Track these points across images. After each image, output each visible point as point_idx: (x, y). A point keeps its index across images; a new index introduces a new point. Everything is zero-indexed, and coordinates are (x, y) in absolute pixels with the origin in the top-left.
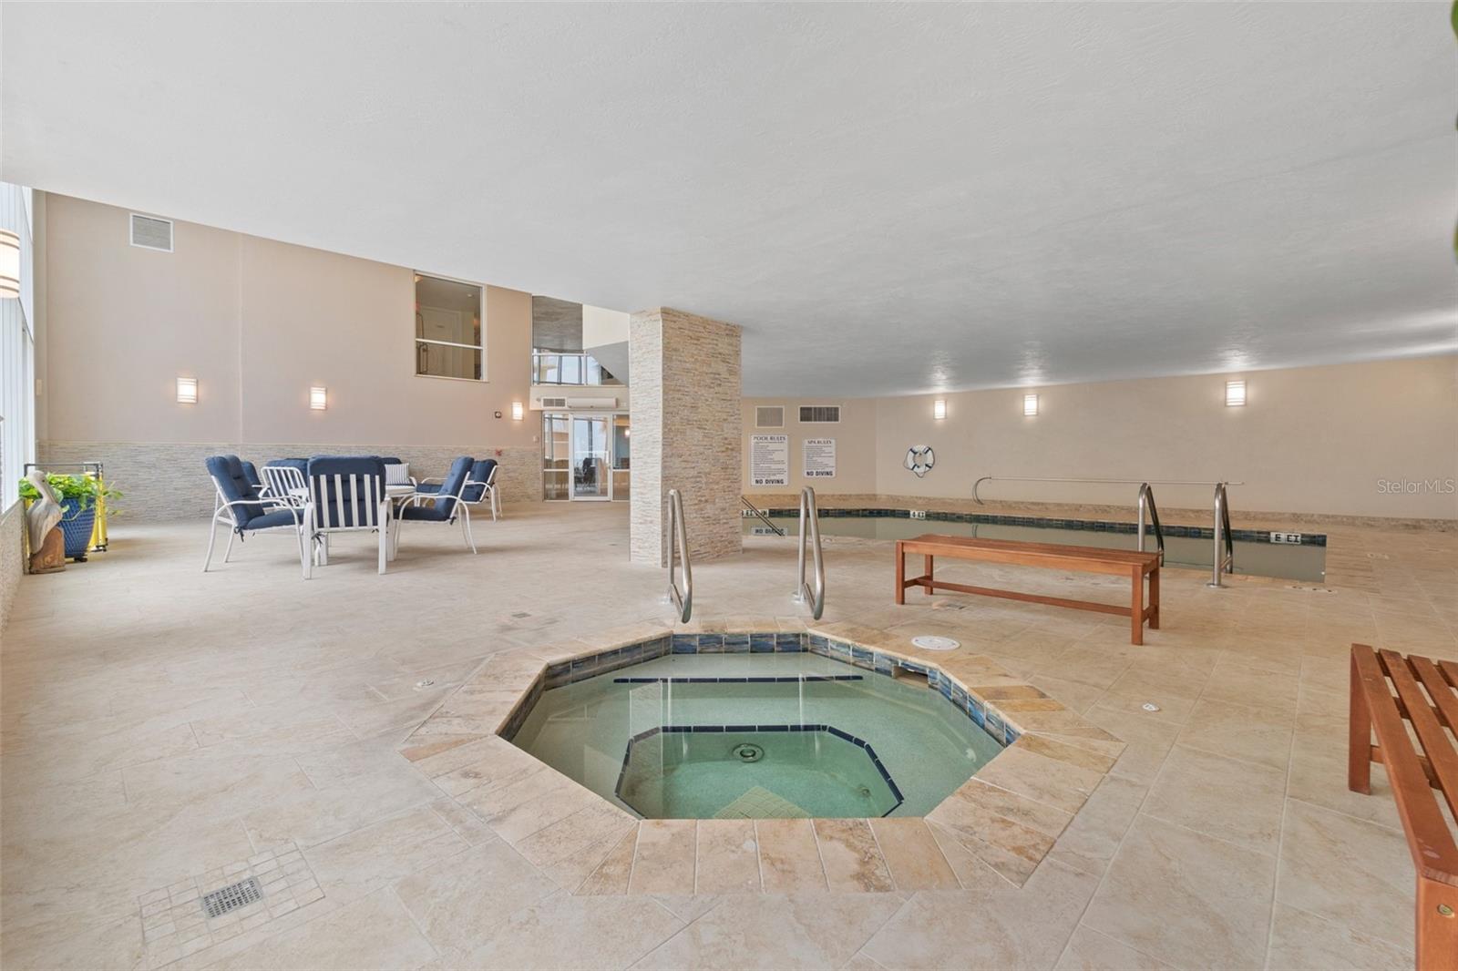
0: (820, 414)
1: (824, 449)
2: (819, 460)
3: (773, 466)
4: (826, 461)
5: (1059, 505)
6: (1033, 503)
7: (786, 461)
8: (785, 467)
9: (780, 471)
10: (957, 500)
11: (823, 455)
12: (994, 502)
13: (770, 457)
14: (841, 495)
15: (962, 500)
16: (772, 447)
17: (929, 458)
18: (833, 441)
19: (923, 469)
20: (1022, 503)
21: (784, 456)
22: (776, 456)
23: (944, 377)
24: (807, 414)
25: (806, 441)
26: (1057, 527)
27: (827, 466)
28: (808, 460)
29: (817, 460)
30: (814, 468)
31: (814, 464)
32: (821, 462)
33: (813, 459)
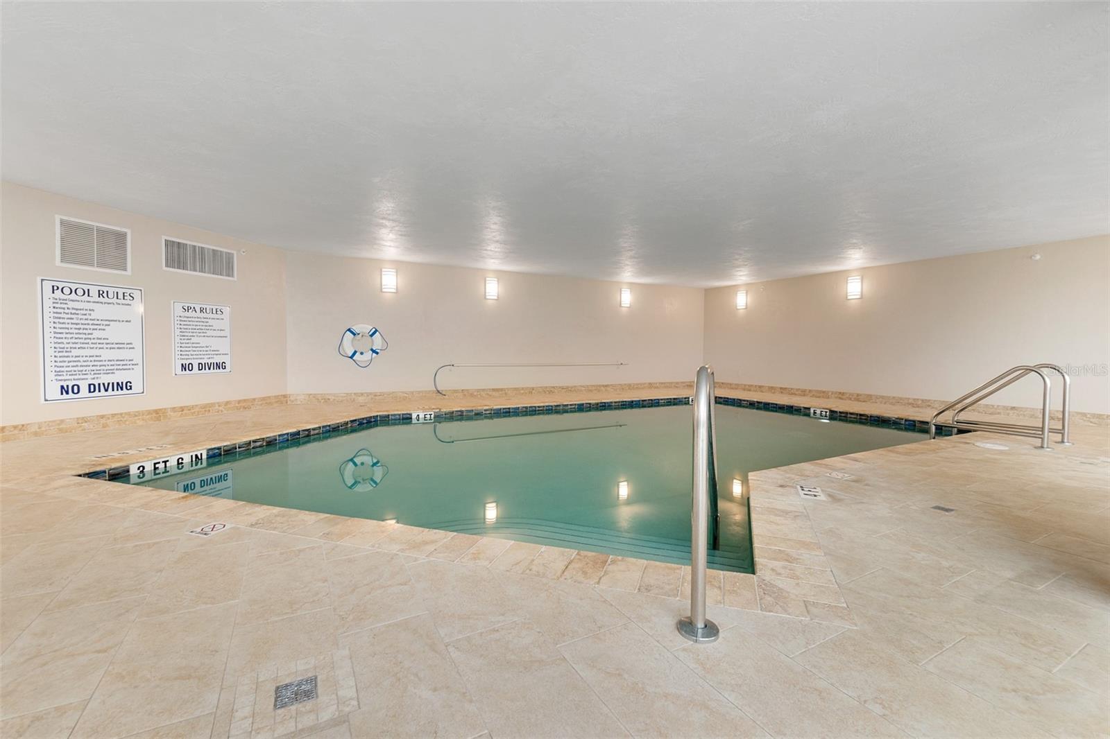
0: (203, 259)
1: (211, 322)
2: (203, 342)
3: (106, 354)
4: (215, 344)
5: (516, 389)
6: (494, 390)
7: (137, 344)
8: (136, 355)
9: (125, 365)
10: (412, 393)
11: (209, 333)
12: (456, 391)
13: (96, 334)
14: (239, 402)
15: (419, 392)
16: (101, 311)
17: (377, 342)
18: (227, 310)
19: (368, 355)
20: (483, 390)
21: (131, 333)
22: (114, 333)
23: (392, 236)
24: (178, 255)
25: (178, 307)
26: (571, 412)
27: (217, 353)
28: (182, 341)
29: (199, 343)
30: (195, 357)
31: (194, 349)
32: (207, 347)
33: (192, 341)
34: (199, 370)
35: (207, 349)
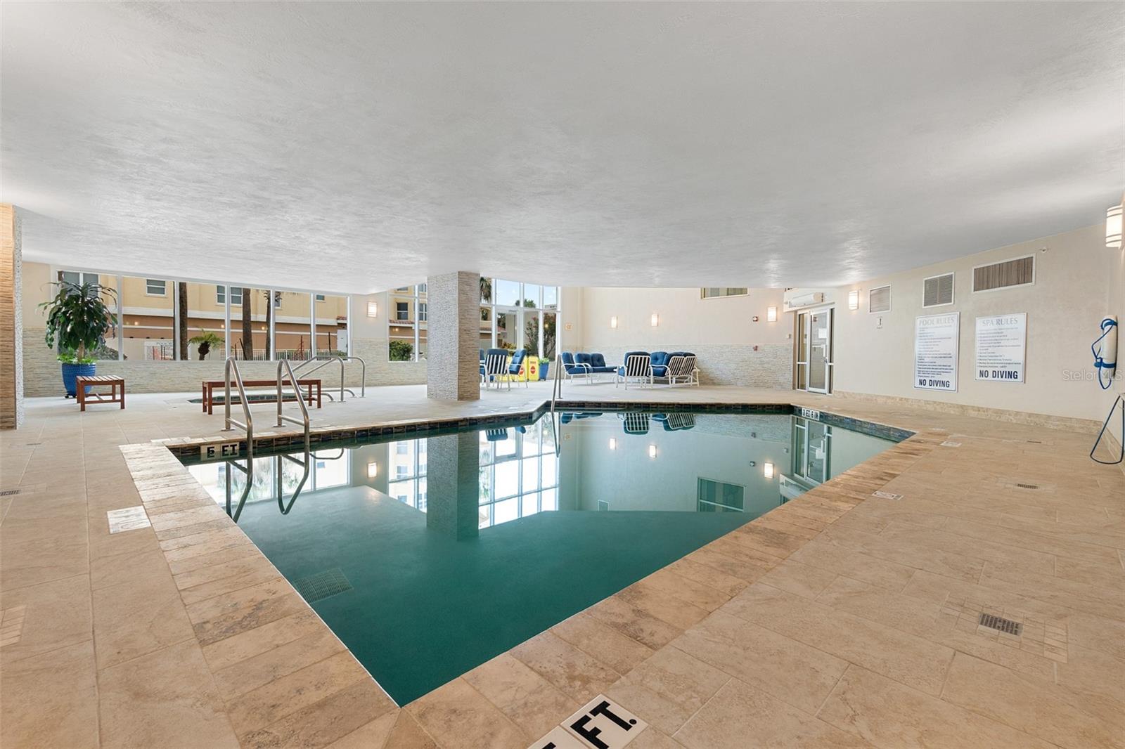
0: (1002, 274)
1: (1006, 331)
2: (998, 351)
11: (1004, 342)
13: (935, 347)
18: (1021, 318)
24: (982, 278)
27: (1009, 362)
28: (982, 351)
29: (993, 353)
30: (990, 365)
31: (990, 358)
32: (1001, 356)
33: (989, 351)
34: (993, 377)
35: (1001, 358)
